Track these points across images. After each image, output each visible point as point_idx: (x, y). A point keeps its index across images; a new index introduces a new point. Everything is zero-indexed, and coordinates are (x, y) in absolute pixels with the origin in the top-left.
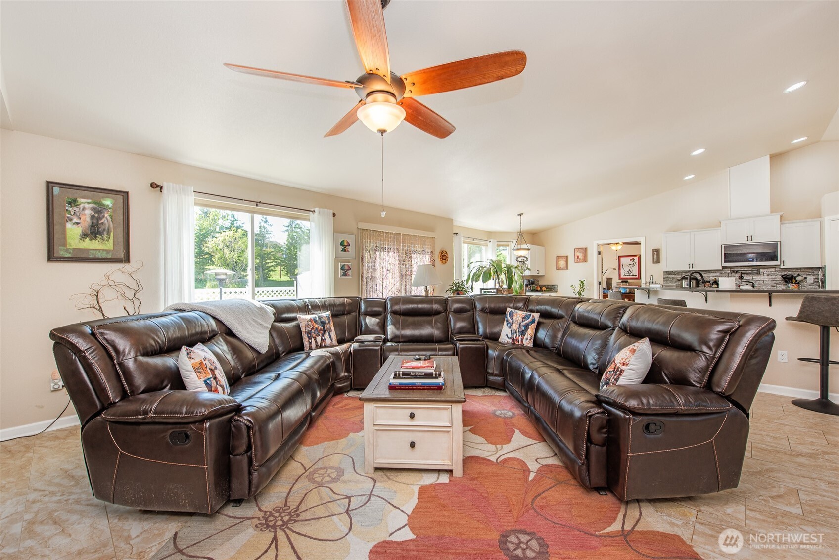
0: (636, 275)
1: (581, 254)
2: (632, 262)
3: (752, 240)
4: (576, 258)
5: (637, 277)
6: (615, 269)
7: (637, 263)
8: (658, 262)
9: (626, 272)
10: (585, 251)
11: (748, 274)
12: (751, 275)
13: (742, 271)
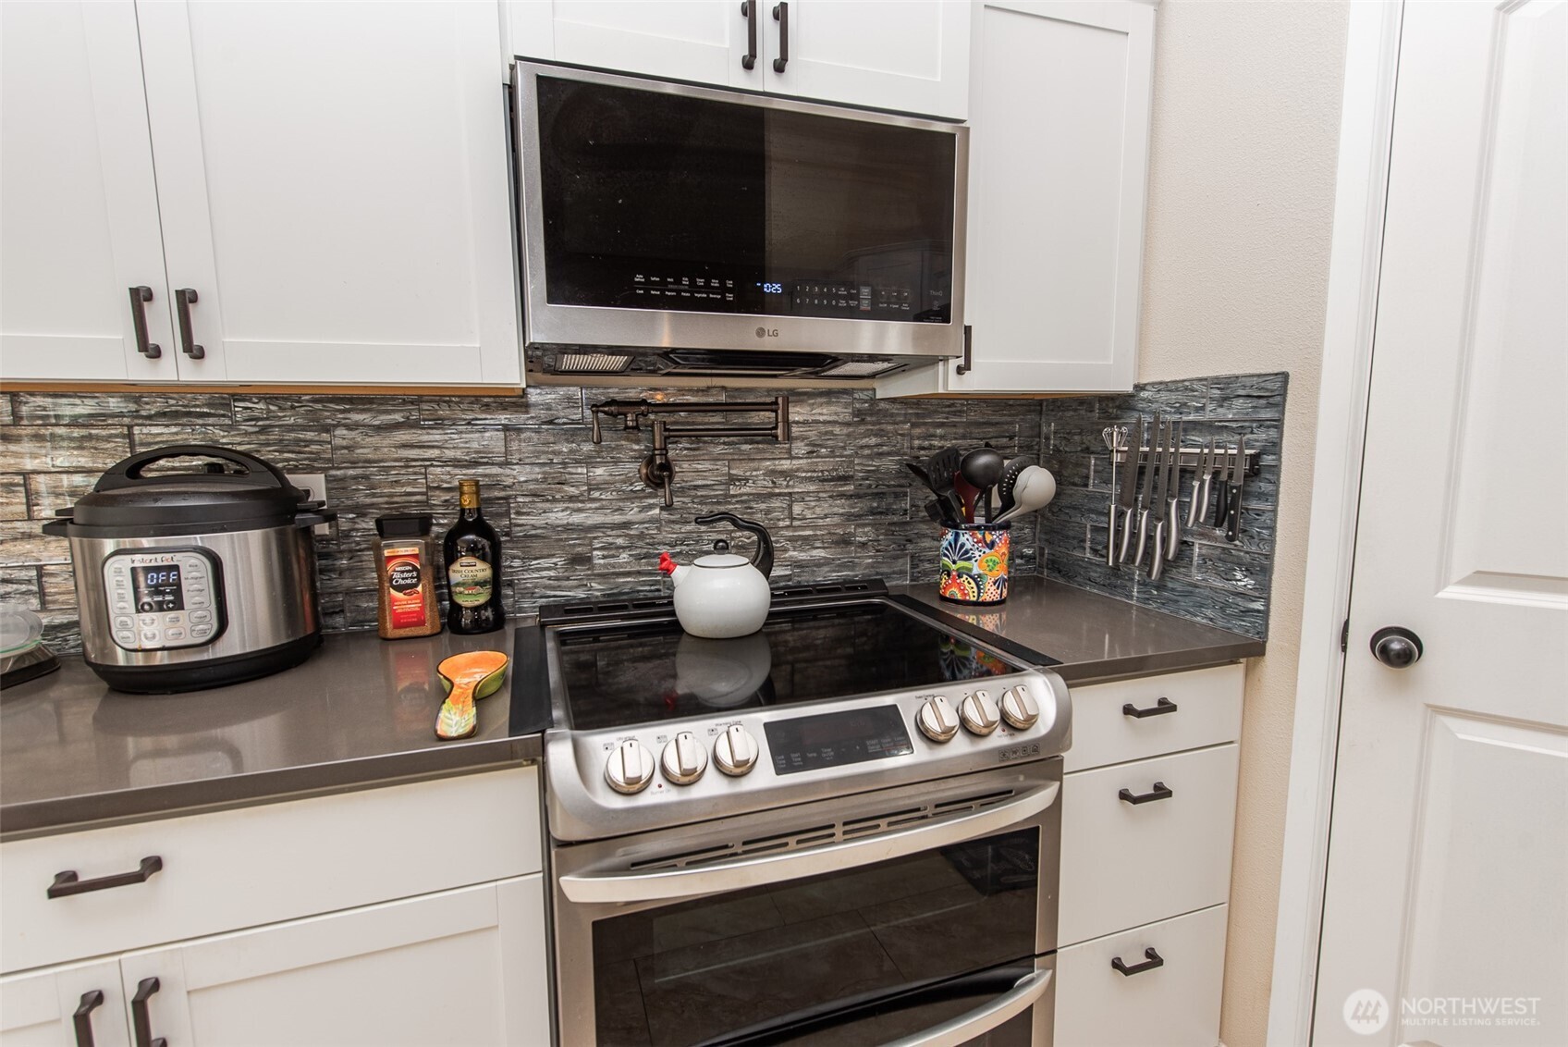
3: (780, 68)
11: (698, 436)
12: (718, 450)
13: (669, 418)
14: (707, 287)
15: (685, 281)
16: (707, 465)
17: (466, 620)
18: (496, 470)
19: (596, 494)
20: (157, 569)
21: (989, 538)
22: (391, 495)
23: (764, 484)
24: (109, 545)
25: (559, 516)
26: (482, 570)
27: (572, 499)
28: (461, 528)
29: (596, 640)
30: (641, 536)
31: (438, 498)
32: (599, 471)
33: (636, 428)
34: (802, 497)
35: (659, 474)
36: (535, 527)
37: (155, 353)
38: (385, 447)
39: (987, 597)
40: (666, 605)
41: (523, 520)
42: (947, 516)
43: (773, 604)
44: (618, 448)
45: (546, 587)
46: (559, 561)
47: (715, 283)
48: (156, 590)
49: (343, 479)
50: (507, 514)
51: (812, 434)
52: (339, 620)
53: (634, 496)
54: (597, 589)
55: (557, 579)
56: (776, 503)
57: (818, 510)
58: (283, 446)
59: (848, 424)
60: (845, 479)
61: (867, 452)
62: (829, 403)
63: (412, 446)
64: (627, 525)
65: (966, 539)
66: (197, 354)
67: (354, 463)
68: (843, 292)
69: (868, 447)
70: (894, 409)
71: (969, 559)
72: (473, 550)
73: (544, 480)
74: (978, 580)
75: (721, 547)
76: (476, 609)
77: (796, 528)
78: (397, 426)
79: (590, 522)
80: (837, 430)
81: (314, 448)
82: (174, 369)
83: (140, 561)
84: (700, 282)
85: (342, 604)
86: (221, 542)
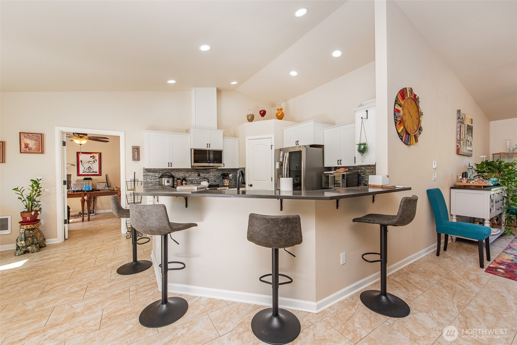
0: (96, 172)
1: (33, 142)
2: (92, 159)
3: (209, 147)
4: (23, 146)
5: (98, 173)
6: (74, 165)
7: (98, 161)
8: (138, 159)
9: (86, 169)
10: (40, 138)
11: (202, 172)
26: (185, 182)
27: (191, 177)
28: (183, 179)
33: (197, 171)
34: (212, 177)
35: (199, 175)
41: (187, 179)
42: (223, 178)
46: (190, 182)
48: (168, 182)
56: (209, 177)
60: (216, 176)
61: (219, 173)
64: (196, 179)
65: (225, 180)
73: (189, 175)
74: (226, 184)
75: (205, 180)
79: (193, 179)
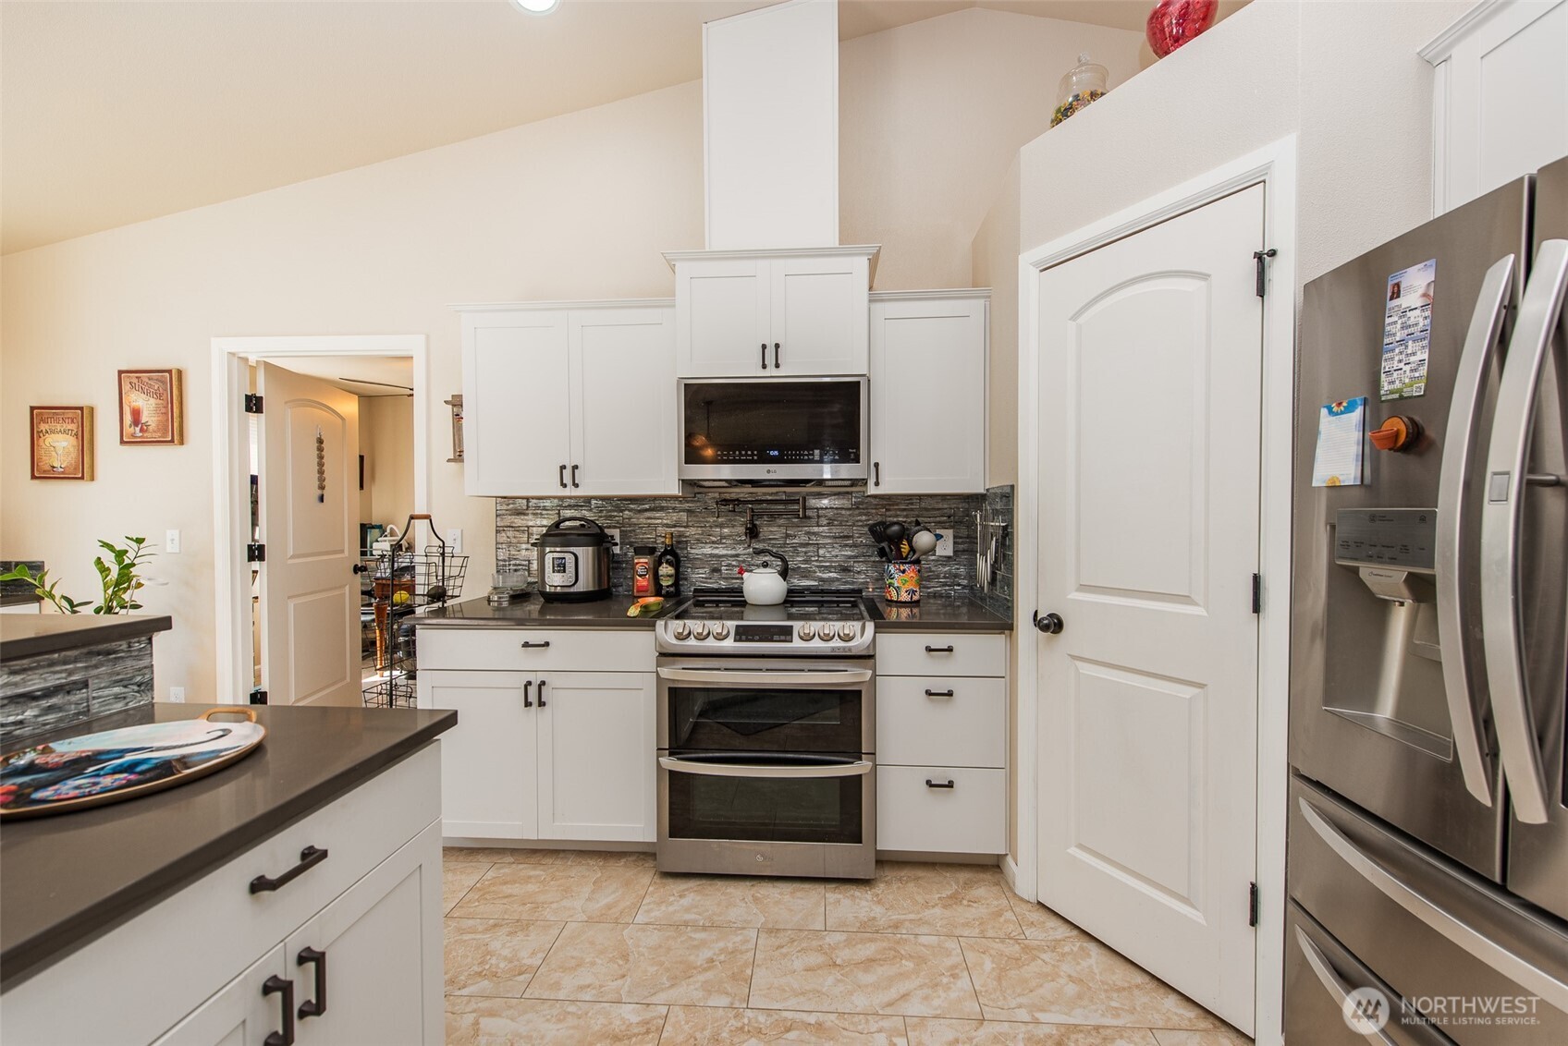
1: (152, 401)
3: (777, 366)
4: (128, 418)
10: (169, 385)
11: (773, 516)
12: (782, 521)
13: (756, 507)
14: (746, 455)
15: (737, 453)
16: (775, 529)
17: (663, 592)
18: (682, 529)
19: (724, 541)
20: (559, 558)
21: (902, 568)
22: (643, 538)
23: (804, 539)
24: (548, 549)
25: (708, 550)
26: (670, 570)
27: (713, 542)
28: (664, 554)
29: (717, 606)
30: (744, 561)
31: (660, 540)
32: (726, 530)
33: (734, 511)
34: (824, 546)
35: (753, 533)
36: (697, 554)
37: (564, 486)
38: (642, 519)
39: (902, 599)
40: (740, 591)
41: (693, 551)
42: (885, 555)
43: (787, 596)
44: (735, 520)
45: (701, 582)
46: (707, 570)
47: (749, 453)
48: (559, 566)
49: (626, 531)
50: (686, 548)
51: (830, 513)
52: (620, 589)
53: (741, 542)
54: (723, 584)
55: (706, 578)
56: (811, 548)
57: (833, 553)
58: (607, 517)
59: (850, 509)
60: (848, 537)
61: (860, 524)
62: (838, 499)
63: (651, 518)
64: (737, 555)
65: (892, 568)
66: (576, 485)
67: (630, 526)
68: (806, 453)
69: (860, 521)
70: (874, 501)
71: (893, 579)
72: (668, 562)
73: (702, 534)
74: (897, 589)
75: (765, 565)
76: (668, 587)
77: (821, 561)
78: (646, 510)
79: (721, 553)
80: (843, 512)
81: (617, 518)
82: (570, 491)
83: (556, 555)
84: (743, 452)
85: (622, 583)
86: (579, 551)
